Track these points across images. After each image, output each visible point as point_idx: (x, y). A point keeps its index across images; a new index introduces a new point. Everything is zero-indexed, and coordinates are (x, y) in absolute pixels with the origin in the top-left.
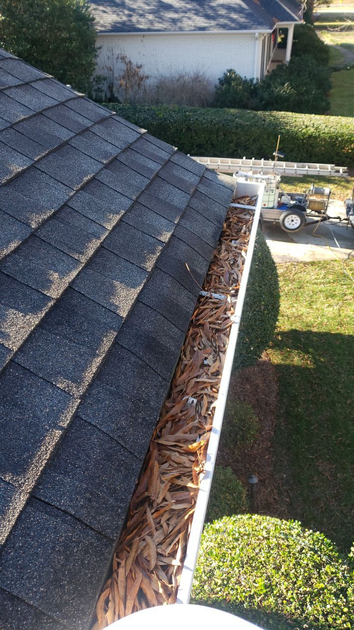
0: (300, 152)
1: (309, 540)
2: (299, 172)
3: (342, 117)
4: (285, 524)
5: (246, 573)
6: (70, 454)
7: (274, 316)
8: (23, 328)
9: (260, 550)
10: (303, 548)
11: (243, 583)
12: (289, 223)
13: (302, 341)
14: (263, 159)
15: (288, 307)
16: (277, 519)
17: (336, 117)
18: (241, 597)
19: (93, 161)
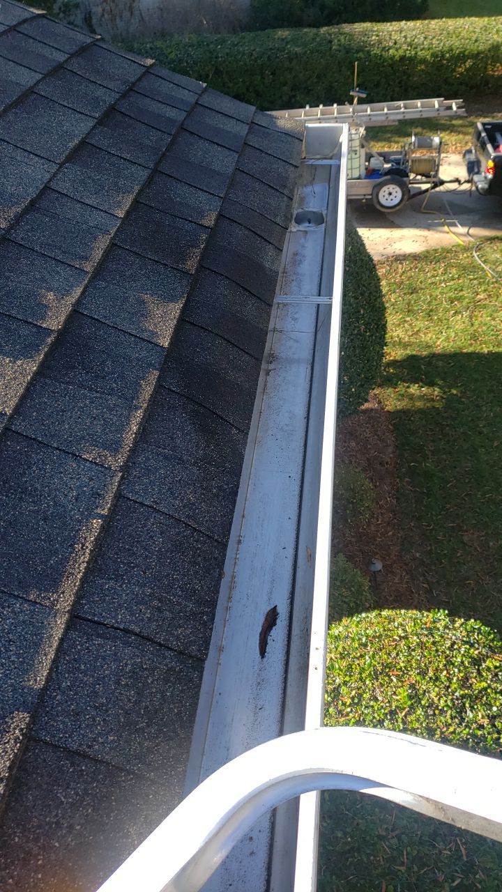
0: (389, 85)
1: (461, 632)
2: (391, 118)
3: (447, 19)
4: (428, 617)
5: (382, 685)
6: (120, 550)
7: (380, 338)
8: (15, 379)
9: (397, 654)
10: (453, 644)
11: (380, 698)
12: (385, 198)
13: (422, 369)
14: (335, 105)
15: (398, 322)
16: (415, 612)
17: (439, 20)
18: (378, 715)
19: (78, 116)
